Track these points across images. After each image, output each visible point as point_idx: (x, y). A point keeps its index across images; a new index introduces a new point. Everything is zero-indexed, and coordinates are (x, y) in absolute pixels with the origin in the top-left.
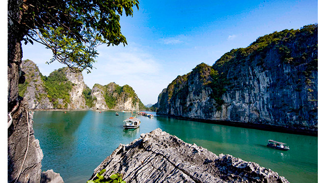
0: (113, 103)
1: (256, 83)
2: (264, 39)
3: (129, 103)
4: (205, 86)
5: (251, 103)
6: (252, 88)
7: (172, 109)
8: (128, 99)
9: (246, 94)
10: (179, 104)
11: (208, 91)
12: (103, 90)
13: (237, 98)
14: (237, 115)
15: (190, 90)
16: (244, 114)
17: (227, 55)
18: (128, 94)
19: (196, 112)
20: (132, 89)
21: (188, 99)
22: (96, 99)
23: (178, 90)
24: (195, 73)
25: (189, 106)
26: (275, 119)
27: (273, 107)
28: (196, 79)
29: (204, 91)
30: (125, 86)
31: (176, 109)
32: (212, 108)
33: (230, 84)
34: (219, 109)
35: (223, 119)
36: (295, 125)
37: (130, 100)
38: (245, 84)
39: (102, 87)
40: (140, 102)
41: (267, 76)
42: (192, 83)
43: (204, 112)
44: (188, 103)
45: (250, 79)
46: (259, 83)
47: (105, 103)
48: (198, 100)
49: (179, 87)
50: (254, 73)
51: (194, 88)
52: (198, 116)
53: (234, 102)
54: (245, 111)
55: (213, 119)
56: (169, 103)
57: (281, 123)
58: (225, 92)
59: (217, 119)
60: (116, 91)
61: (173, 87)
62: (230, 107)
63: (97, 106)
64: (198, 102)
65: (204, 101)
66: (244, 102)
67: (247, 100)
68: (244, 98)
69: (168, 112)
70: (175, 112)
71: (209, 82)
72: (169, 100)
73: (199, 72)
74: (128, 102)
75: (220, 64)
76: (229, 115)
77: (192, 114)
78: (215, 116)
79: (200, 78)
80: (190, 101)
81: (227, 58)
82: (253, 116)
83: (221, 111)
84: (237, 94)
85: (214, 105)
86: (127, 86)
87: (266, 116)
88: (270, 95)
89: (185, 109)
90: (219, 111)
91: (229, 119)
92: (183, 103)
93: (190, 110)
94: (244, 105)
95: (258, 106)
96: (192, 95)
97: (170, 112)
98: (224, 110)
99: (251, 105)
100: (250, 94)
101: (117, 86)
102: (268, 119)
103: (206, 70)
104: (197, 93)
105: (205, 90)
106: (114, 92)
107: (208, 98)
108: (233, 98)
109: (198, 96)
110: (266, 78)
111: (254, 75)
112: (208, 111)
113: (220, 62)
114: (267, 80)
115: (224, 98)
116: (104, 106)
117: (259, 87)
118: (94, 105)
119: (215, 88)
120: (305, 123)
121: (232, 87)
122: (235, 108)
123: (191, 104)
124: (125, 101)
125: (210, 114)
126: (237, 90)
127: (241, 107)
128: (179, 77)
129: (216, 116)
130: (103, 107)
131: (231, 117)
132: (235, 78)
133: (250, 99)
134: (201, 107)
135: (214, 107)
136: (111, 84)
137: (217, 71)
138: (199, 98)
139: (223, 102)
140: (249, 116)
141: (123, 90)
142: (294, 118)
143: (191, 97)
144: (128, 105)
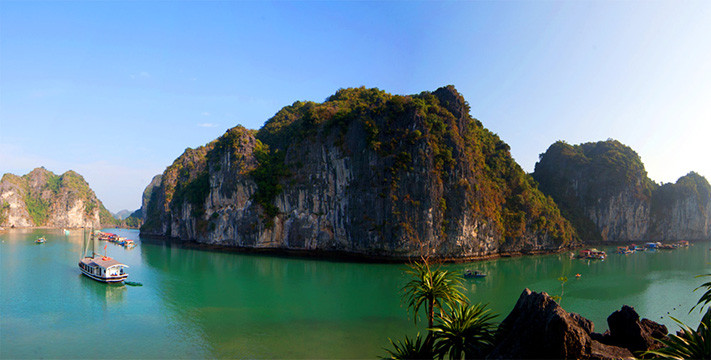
0: (43, 212)
1: (331, 177)
2: (347, 96)
3: (79, 210)
4: (243, 179)
5: (322, 214)
6: (325, 187)
7: (173, 225)
8: (76, 202)
9: (316, 198)
10: (188, 214)
11: (249, 188)
12: (22, 186)
13: (301, 204)
14: (299, 237)
15: (213, 184)
16: (311, 233)
17: (287, 112)
18: (75, 191)
19: (225, 231)
20: (82, 179)
21: (208, 204)
22: (8, 206)
23: (186, 183)
24: (224, 146)
25: (210, 219)
26: (353, 241)
27: (352, 221)
28: (226, 161)
29: (240, 188)
30: (67, 174)
31: (182, 225)
32: (257, 223)
33: (289, 176)
34: (270, 226)
35: (275, 244)
36: (377, 250)
37: (79, 204)
38: (314, 178)
39: (18, 179)
40: (102, 208)
41: (347, 167)
42: (217, 169)
43: (241, 232)
44: (209, 213)
45: (323, 169)
46: (335, 178)
47: (27, 214)
48: (229, 207)
49: (188, 177)
50: (328, 158)
51: (221, 181)
52: (229, 241)
53: (295, 211)
54: (312, 228)
55: (258, 245)
56: (168, 210)
57: (361, 248)
58: (281, 191)
59: (265, 245)
60: (47, 185)
61: (175, 175)
62: (288, 222)
63: (12, 220)
64: (228, 211)
65: (240, 208)
66: (311, 212)
67: (316, 208)
68: (310, 203)
69: (165, 230)
70: (180, 232)
71: (252, 168)
72: (167, 205)
73: (232, 144)
74: (75, 209)
75: (274, 129)
76: (286, 237)
77: (217, 237)
78: (261, 240)
79: (233, 158)
80: (213, 207)
81: (287, 118)
82: (325, 238)
83: (272, 230)
84: (301, 197)
85: (261, 217)
86: (72, 174)
87: (342, 237)
88: (350, 200)
89: (202, 226)
90: (269, 229)
91: (286, 243)
92: (198, 213)
93: (213, 228)
94: (311, 217)
95: (332, 219)
96: (216, 196)
97: (169, 231)
98: (278, 227)
99: (322, 216)
100: (321, 197)
101: (48, 175)
102: (345, 242)
103: (245, 143)
104: (227, 192)
105: (244, 185)
106: (43, 188)
107: (249, 203)
108: (294, 203)
109: (229, 197)
110: (345, 171)
111: (329, 163)
112: (248, 229)
113: (273, 125)
114: (347, 174)
115: (279, 205)
116: (25, 220)
117: (336, 186)
118: (6, 219)
119: (263, 183)
120: (386, 247)
121: (294, 183)
122: (296, 223)
123: (215, 216)
124: (68, 206)
125: (252, 236)
126: (302, 189)
127: (306, 220)
128: (188, 151)
129: (264, 239)
130: (24, 223)
131: (290, 239)
132: (299, 165)
133: (320, 205)
134: (235, 222)
135: (260, 221)
136: (37, 172)
137: (267, 146)
138: (232, 201)
139: (276, 212)
140: (317, 238)
141: (64, 182)
142: (376, 239)
143: (215, 200)
144: (75, 216)
